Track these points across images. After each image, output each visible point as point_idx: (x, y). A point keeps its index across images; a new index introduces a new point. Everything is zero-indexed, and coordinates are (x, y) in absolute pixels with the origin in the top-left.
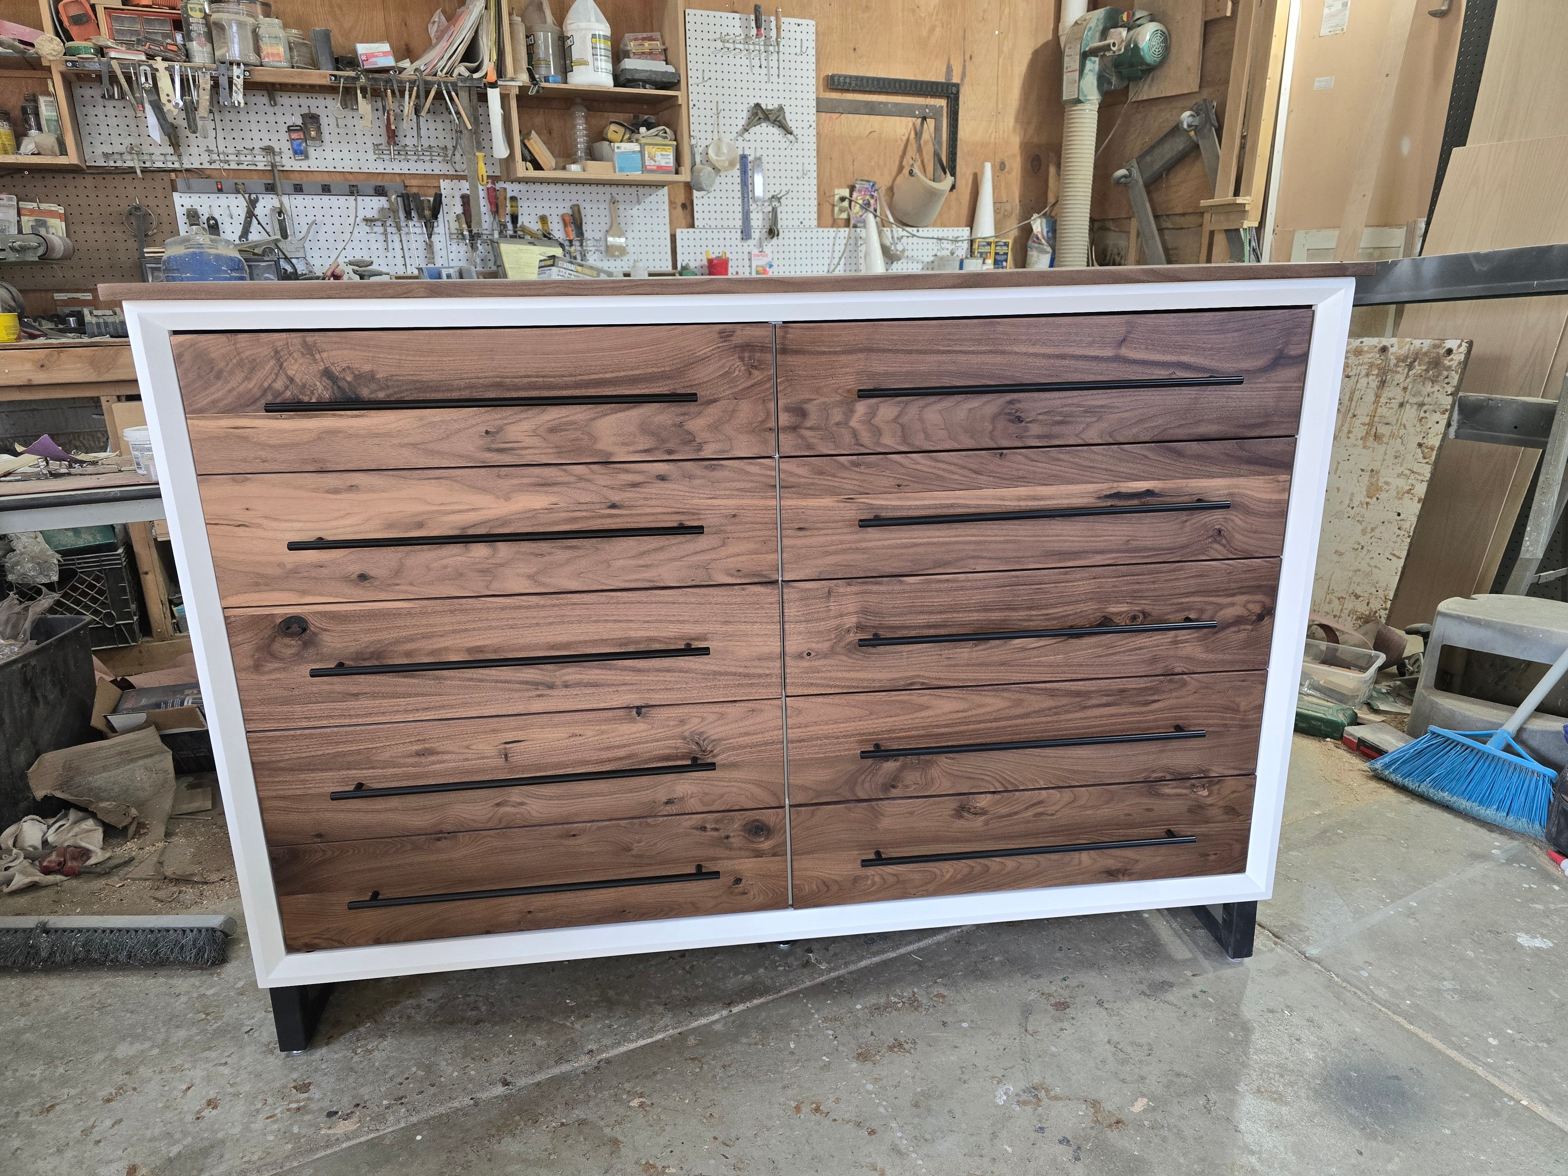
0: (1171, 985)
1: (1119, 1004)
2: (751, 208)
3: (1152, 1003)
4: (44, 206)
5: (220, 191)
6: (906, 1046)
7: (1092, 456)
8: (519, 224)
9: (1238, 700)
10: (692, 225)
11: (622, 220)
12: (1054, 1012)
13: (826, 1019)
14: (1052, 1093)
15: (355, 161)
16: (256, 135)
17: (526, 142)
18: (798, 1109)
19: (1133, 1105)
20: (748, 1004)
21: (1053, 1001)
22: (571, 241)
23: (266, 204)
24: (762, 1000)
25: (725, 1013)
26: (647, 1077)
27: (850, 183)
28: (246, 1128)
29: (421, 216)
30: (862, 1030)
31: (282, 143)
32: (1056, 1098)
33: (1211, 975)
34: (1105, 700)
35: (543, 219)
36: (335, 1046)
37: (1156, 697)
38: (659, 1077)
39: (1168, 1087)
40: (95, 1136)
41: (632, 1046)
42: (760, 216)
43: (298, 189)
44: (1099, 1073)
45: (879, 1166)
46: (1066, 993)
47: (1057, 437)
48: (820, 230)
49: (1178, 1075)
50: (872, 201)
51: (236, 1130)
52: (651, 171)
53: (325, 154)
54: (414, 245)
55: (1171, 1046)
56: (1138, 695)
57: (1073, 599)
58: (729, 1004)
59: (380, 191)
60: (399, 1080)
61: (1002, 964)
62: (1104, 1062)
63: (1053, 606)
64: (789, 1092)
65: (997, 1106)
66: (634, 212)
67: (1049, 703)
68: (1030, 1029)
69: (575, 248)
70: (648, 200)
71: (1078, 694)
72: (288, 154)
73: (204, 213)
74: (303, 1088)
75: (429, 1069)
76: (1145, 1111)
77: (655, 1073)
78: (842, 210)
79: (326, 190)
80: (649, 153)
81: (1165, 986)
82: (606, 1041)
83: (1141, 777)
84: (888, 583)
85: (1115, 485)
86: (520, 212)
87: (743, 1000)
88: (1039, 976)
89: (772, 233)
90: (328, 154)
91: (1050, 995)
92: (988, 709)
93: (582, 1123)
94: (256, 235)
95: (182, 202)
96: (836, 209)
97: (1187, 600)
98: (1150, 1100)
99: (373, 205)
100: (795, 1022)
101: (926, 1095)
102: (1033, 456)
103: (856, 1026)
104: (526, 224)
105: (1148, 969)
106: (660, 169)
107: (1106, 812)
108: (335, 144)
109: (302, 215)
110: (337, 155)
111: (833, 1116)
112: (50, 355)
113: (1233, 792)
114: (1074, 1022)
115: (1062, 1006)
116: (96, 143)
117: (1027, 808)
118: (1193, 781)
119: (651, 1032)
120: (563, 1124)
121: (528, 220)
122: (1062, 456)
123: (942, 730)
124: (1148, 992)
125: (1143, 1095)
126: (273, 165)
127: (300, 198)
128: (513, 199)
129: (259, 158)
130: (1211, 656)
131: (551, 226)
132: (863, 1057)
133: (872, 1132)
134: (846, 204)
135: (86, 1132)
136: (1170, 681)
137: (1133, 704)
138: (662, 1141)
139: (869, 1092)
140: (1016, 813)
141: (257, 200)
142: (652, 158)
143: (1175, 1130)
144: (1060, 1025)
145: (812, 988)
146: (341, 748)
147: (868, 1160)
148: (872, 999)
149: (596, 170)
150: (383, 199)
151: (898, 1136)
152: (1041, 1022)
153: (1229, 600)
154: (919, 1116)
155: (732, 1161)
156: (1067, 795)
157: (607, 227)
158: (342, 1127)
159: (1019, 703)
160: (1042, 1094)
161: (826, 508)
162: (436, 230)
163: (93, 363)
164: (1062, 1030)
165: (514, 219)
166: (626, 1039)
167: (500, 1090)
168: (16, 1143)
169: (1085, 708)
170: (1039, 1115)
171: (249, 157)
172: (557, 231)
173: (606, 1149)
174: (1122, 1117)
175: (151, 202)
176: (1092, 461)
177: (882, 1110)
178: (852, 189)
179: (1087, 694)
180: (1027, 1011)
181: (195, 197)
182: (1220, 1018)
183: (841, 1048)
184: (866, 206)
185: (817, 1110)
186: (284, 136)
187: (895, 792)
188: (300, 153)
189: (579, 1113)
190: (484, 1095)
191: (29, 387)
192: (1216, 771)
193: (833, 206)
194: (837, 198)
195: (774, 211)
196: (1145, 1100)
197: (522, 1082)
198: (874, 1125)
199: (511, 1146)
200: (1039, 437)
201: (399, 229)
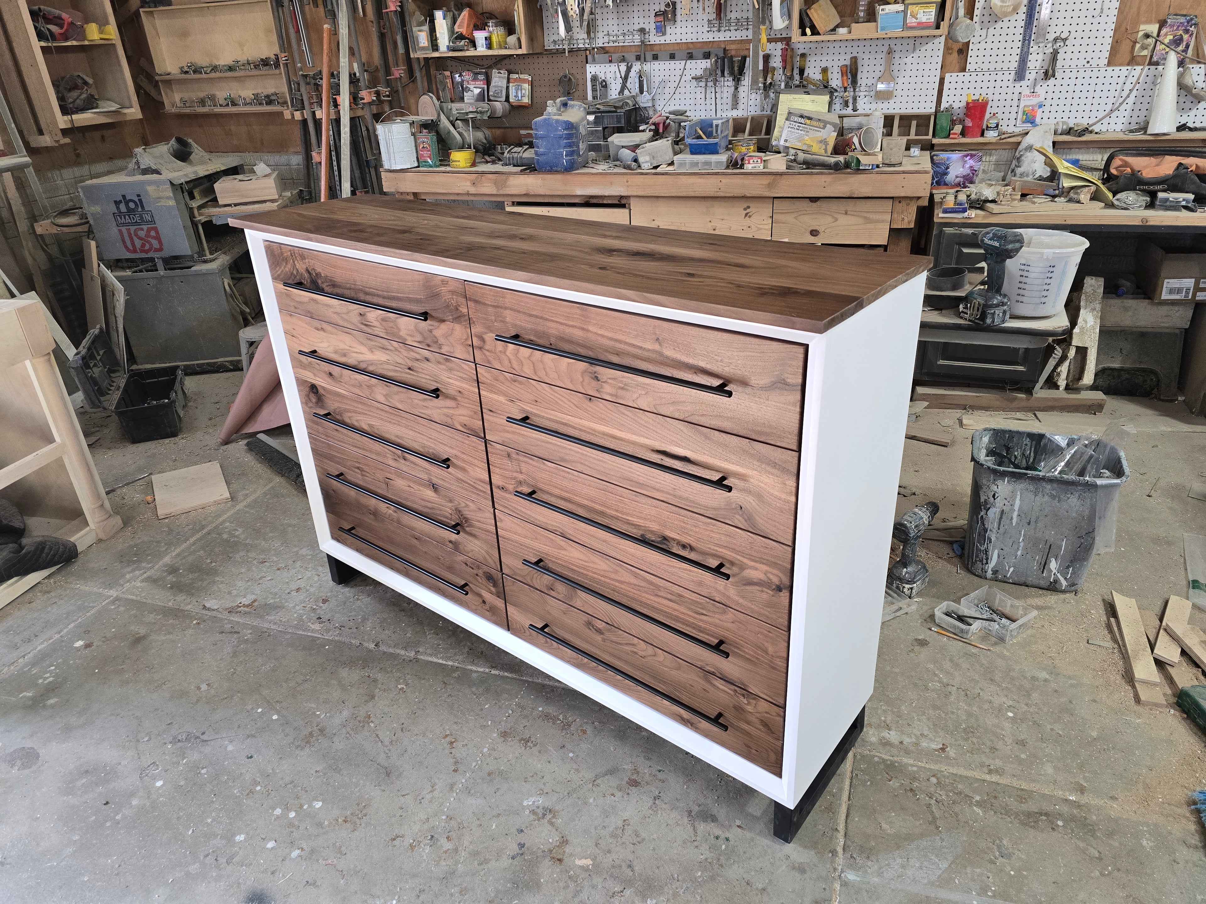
0: (714, 819)
1: (664, 806)
2: (1031, 50)
3: (686, 820)
4: (522, 76)
5: (611, 61)
6: (529, 744)
7: (646, 419)
8: (806, 74)
9: (766, 644)
10: (963, 70)
11: (895, 68)
12: (624, 783)
13: (519, 705)
14: (554, 820)
15: (695, 34)
16: (636, 20)
17: (808, 11)
18: (447, 736)
19: (580, 859)
20: (501, 673)
21: (634, 777)
22: (845, 88)
23: (637, 67)
24: (510, 675)
25: (487, 670)
26: (420, 678)
27: (1161, 17)
28: (294, 607)
29: (732, 73)
30: (524, 721)
31: (650, 25)
32: (552, 824)
33: (749, 835)
34: (669, 596)
35: (825, 70)
36: (352, 590)
37: (704, 612)
38: (423, 682)
39: (613, 867)
40: (261, 581)
41: (435, 660)
42: (1040, 57)
43: (655, 58)
44: (593, 830)
45: (437, 787)
46: (647, 777)
47: (621, 398)
48: (1110, 69)
49: (630, 866)
50: (1186, 37)
51: (291, 605)
52: (912, 28)
53: (677, 31)
54: (725, 95)
55: (654, 849)
56: (691, 604)
57: (643, 516)
58: (492, 667)
59: (707, 56)
60: (351, 618)
61: (643, 737)
62: (604, 827)
63: (632, 516)
64: (455, 726)
65: (521, 804)
66: (909, 60)
67: (633, 580)
68: (598, 781)
69: (850, 94)
70: (923, 49)
71: (651, 583)
72: (653, 32)
73: (602, 76)
74: (324, 601)
75: (364, 620)
76: (582, 867)
77: (424, 679)
78: (1144, 47)
79: (672, 57)
80: (912, 12)
81: (708, 817)
82: (428, 651)
83: (699, 664)
84: (537, 462)
85: (663, 445)
86: (808, 64)
87: (502, 669)
88: (649, 759)
89: (1048, 74)
90: (678, 30)
91: (638, 773)
92: (599, 567)
93: (375, 681)
94: (626, 92)
95: (591, 69)
96: (1138, 46)
97: (720, 550)
98: (592, 865)
99: (701, 66)
100: (506, 696)
101: (501, 773)
102: (610, 407)
103: (526, 717)
104: (812, 76)
105: (717, 801)
106: (922, 26)
107: (675, 674)
108: (684, 22)
109: (657, 76)
110: (684, 30)
111: (453, 751)
112: (477, 178)
113: (767, 713)
114: (625, 796)
115: (634, 783)
116: (551, 34)
117: (627, 644)
118: (736, 688)
119: (448, 658)
120: (369, 676)
121: (813, 73)
122: (626, 412)
123: (574, 568)
124: (693, 814)
125: (594, 859)
126: (642, 42)
127: (657, 63)
128: (803, 55)
129: (637, 37)
130: (741, 601)
131: (830, 76)
132: (504, 735)
133: (455, 771)
134: (1151, 41)
135: (261, 578)
136: (713, 605)
137: (690, 609)
138: (386, 710)
139: (482, 752)
140: (620, 644)
141: (631, 66)
142: (914, 16)
143: (579, 889)
144: (615, 791)
145: (539, 684)
146: (334, 453)
147: (437, 781)
148: (552, 710)
149: (861, 30)
150: (709, 61)
151: (462, 780)
152: (608, 783)
153: (753, 564)
154: (483, 779)
155: (394, 738)
156: (650, 650)
157: (880, 74)
158: (317, 626)
159: (616, 572)
160: (549, 816)
161: (501, 402)
162: (743, 83)
163: (496, 183)
164: (612, 795)
165: (802, 71)
166: (436, 656)
167: (372, 646)
168: (243, 570)
169: (657, 595)
170: (531, 825)
171: (631, 37)
172: (836, 81)
173: (366, 698)
174: (566, 860)
175: (574, 71)
176: (646, 422)
177: (474, 764)
178: (1163, 24)
179: (658, 587)
180: (612, 771)
181: (598, 66)
182: (709, 860)
183: (503, 723)
184: (1177, 41)
185: (452, 743)
186: (652, 19)
187: (552, 593)
188: (661, 30)
189: (379, 676)
190: (365, 644)
191: (468, 194)
192: (753, 689)
193: (1135, 42)
194: (1141, 34)
195: (1055, 53)
196: (591, 862)
197: (383, 648)
198: (461, 768)
199: (344, 673)
200: (611, 395)
201: (715, 84)
